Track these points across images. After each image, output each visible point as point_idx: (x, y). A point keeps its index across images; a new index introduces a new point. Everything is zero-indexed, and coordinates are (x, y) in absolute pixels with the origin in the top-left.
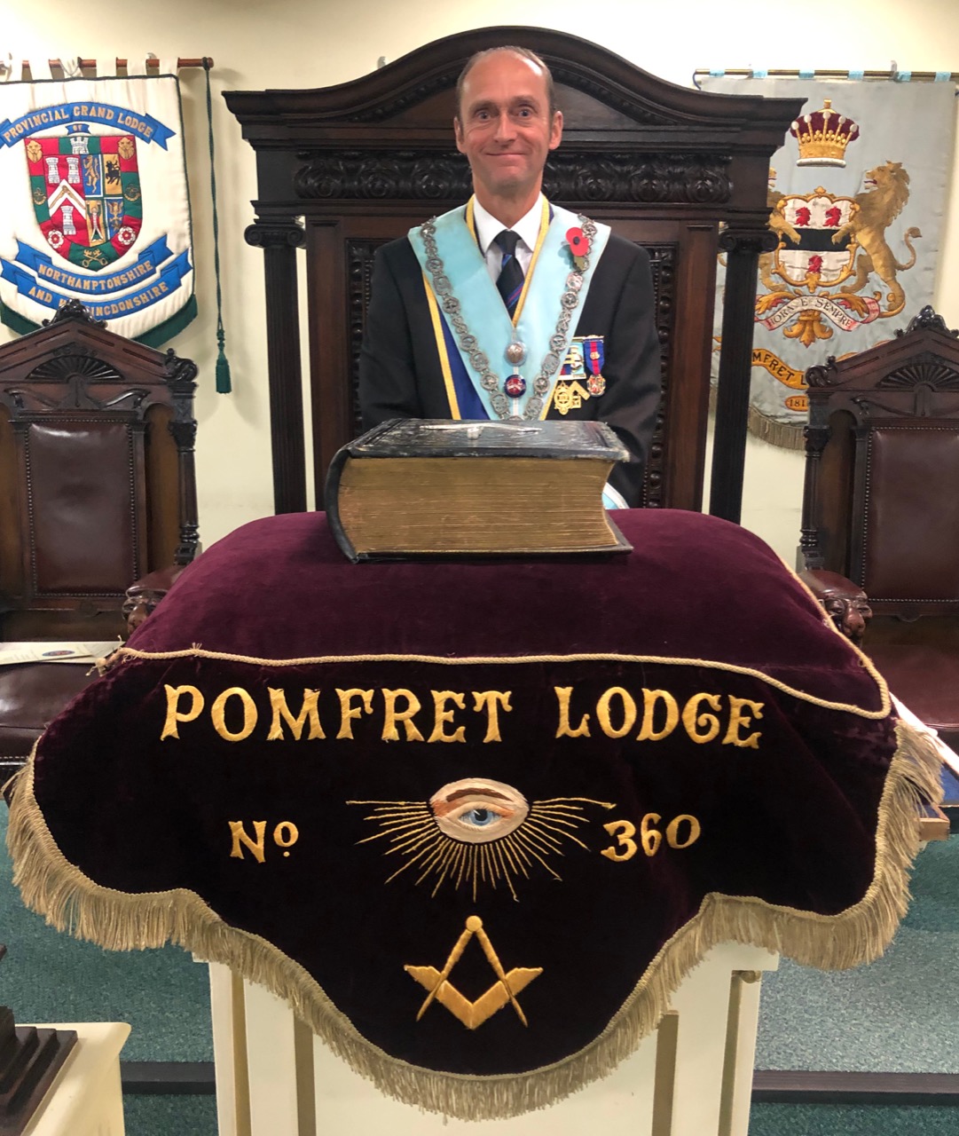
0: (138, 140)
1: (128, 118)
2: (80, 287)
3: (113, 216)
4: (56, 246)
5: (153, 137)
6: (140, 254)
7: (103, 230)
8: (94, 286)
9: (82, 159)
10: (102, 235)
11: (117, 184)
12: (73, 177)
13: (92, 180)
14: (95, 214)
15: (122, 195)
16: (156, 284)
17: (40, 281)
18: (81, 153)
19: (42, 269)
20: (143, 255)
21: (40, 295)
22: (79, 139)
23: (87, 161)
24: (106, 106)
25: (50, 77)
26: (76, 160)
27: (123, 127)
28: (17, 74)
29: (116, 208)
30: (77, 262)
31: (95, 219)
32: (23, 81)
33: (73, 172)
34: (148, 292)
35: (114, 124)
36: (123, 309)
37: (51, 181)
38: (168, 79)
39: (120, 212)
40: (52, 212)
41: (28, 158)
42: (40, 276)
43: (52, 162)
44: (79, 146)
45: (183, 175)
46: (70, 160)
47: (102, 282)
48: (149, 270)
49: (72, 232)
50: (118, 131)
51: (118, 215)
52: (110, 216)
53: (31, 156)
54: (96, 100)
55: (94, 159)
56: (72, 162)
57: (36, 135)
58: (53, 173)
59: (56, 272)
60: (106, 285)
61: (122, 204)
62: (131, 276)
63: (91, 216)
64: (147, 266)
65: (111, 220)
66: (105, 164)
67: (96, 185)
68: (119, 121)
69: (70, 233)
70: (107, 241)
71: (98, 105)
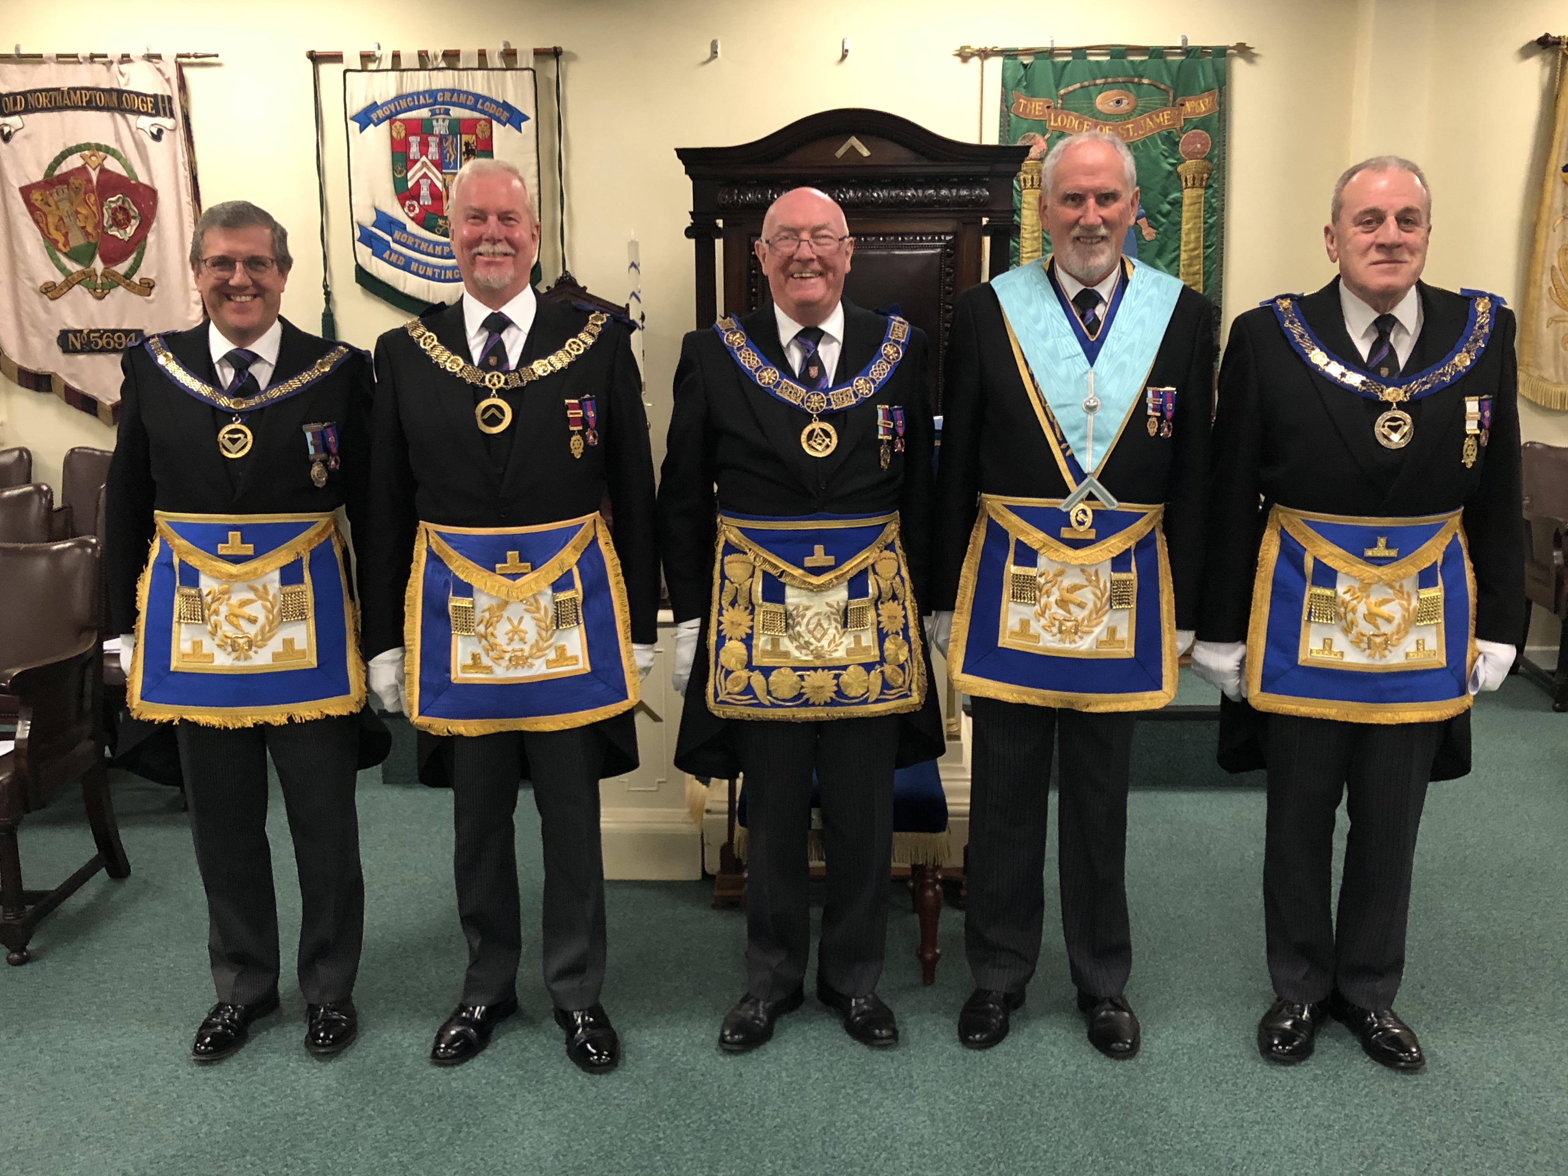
0: (494, 123)
1: (487, 103)
2: (432, 252)
4: (412, 215)
5: (509, 121)
9: (442, 139)
12: (433, 154)
13: (450, 157)
14: (451, 187)
17: (394, 245)
18: (442, 133)
19: (397, 235)
21: (394, 258)
22: (440, 121)
23: (447, 140)
24: (467, 93)
25: (418, 66)
26: (436, 139)
27: (482, 112)
28: (387, 63)
30: (431, 230)
32: (392, 70)
33: (433, 149)
35: (473, 108)
38: (526, 72)
40: (410, 184)
41: (392, 136)
42: (394, 241)
43: (414, 140)
44: (441, 127)
45: (535, 155)
46: (430, 139)
49: (428, 202)
50: (476, 115)
53: (395, 134)
54: (457, 88)
55: (453, 139)
56: (433, 141)
57: (402, 116)
58: (414, 150)
59: (410, 237)
63: (447, 188)
66: (463, 143)
67: (454, 161)
68: (479, 106)
69: (426, 203)
71: (460, 92)
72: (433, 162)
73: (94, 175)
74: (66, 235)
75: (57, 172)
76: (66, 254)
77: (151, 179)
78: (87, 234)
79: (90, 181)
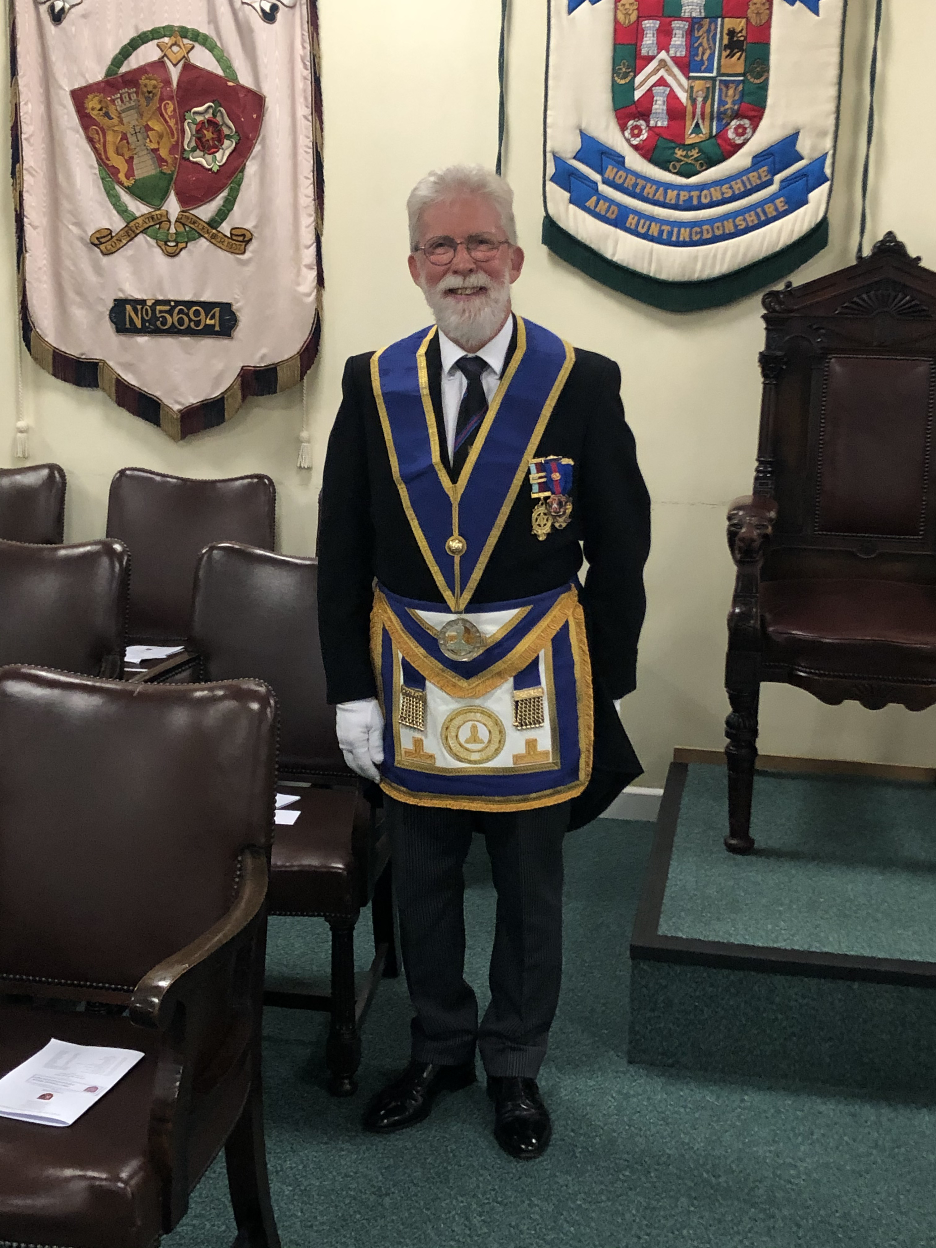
2: (661, 199)
3: (727, 103)
4: (635, 142)
6: (754, 157)
7: (707, 122)
8: (682, 198)
10: (705, 130)
11: (739, 59)
12: (677, 47)
13: (703, 54)
14: (700, 99)
15: (744, 75)
16: (772, 199)
17: (604, 189)
18: (694, 15)
19: (610, 172)
20: (759, 159)
21: (602, 207)
26: (685, 25)
29: (731, 92)
30: (663, 165)
31: (699, 106)
33: (678, 41)
34: (759, 210)
36: (718, 233)
37: (644, 52)
39: (737, 97)
40: (638, 95)
41: (616, 20)
42: (605, 182)
43: (650, 26)
44: (692, 7)
45: (837, 50)
47: (695, 194)
48: (764, 179)
49: (662, 122)
51: (734, 103)
52: (722, 103)
53: (621, 17)
55: (710, 23)
56: (679, 28)
58: (649, 41)
59: (629, 176)
60: (699, 197)
61: (740, 87)
62: (738, 187)
63: (693, 100)
64: (763, 175)
65: (722, 109)
66: (725, 31)
67: (708, 59)
69: (659, 124)
70: (711, 137)
72: (675, 60)
73: (175, 73)
74: (130, 161)
75: (123, 69)
76: (130, 190)
77: (257, 79)
78: (161, 161)
79: (168, 82)
